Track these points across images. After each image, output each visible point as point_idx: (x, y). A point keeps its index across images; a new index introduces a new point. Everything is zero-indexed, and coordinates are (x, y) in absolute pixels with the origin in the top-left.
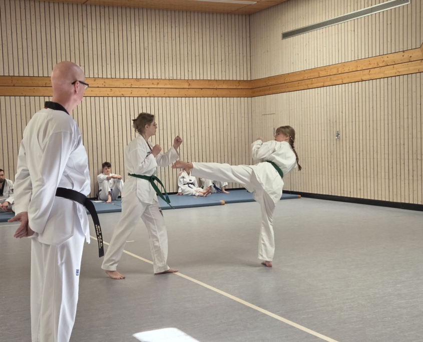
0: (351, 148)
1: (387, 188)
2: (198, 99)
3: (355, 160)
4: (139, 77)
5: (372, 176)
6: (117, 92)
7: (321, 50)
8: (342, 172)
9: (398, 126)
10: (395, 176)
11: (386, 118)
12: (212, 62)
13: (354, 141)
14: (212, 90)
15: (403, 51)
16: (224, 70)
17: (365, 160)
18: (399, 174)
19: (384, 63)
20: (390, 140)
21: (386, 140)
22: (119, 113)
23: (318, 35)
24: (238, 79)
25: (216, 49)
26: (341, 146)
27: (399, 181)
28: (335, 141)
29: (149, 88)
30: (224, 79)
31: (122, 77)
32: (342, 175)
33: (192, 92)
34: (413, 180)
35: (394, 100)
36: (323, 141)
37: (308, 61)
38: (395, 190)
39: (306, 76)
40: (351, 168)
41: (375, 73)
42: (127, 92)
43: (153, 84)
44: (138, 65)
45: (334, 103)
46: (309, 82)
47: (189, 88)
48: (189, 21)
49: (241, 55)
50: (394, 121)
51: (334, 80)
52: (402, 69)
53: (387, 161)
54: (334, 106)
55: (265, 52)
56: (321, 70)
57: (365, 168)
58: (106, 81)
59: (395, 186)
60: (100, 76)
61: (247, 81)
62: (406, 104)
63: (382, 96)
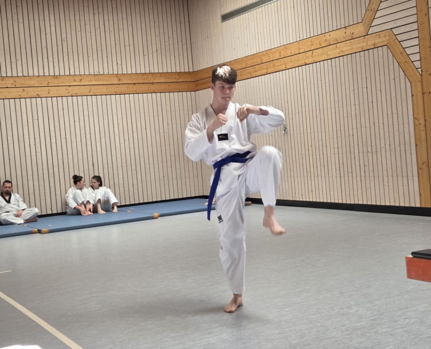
0: (299, 143)
1: (339, 188)
2: (131, 96)
3: (304, 157)
4: (57, 74)
5: (323, 174)
6: (31, 92)
7: (262, 32)
8: (292, 172)
9: (345, 115)
10: (346, 173)
11: (333, 107)
12: (146, 53)
13: (302, 135)
14: (148, 85)
15: (345, 27)
16: (160, 61)
17: (314, 156)
18: (350, 171)
19: (326, 42)
20: (339, 132)
21: (335, 132)
22: (35, 117)
23: (258, 14)
24: (178, 71)
25: (149, 37)
26: (289, 142)
27: (350, 178)
28: (283, 136)
29: (70, 86)
30: (161, 71)
31: (36, 74)
32: (292, 175)
33: (123, 88)
34: (365, 176)
35: (339, 85)
36: (271, 137)
37: (249, 45)
38: (347, 190)
39: (249, 63)
40: (301, 166)
41: (318, 55)
42: (43, 92)
43: (75, 80)
44: (56, 60)
45: (279, 92)
46: (251, 69)
47: (119, 84)
48: (114, 6)
49: (180, 43)
50: (341, 109)
51: (277, 66)
52: (345, 48)
53: (337, 156)
54: (279, 96)
55: (205, 38)
56: (264, 55)
57: (315, 166)
58: (17, 79)
59: (347, 185)
60: (9, 74)
61: (189, 73)
62: (352, 88)
63: (327, 81)
